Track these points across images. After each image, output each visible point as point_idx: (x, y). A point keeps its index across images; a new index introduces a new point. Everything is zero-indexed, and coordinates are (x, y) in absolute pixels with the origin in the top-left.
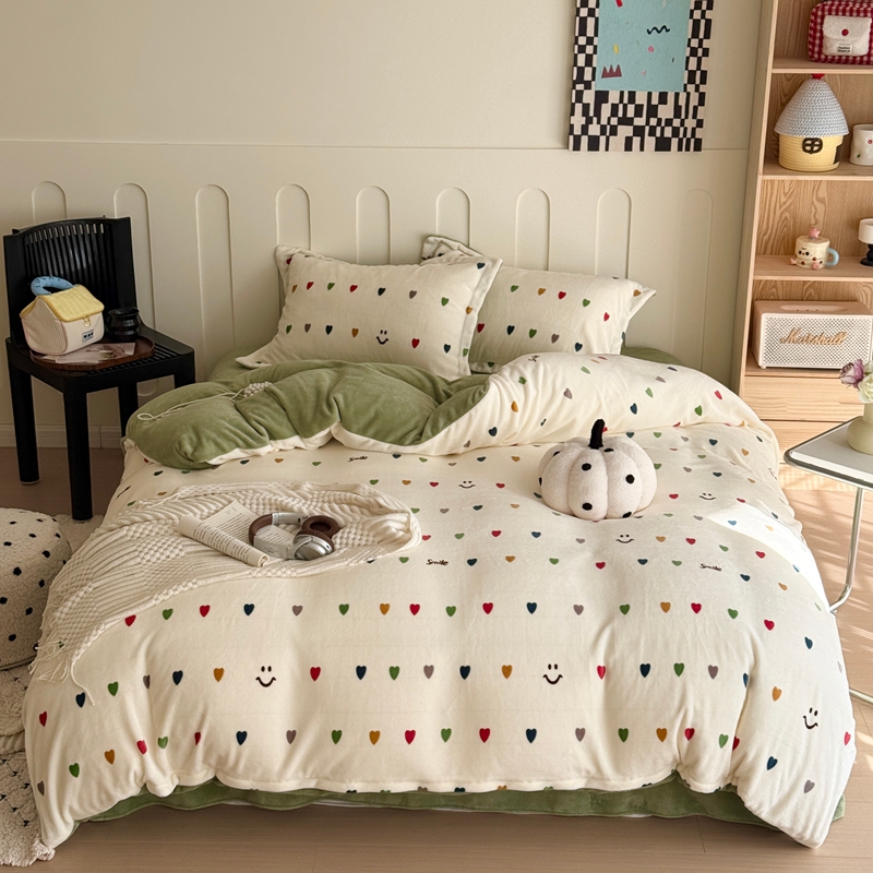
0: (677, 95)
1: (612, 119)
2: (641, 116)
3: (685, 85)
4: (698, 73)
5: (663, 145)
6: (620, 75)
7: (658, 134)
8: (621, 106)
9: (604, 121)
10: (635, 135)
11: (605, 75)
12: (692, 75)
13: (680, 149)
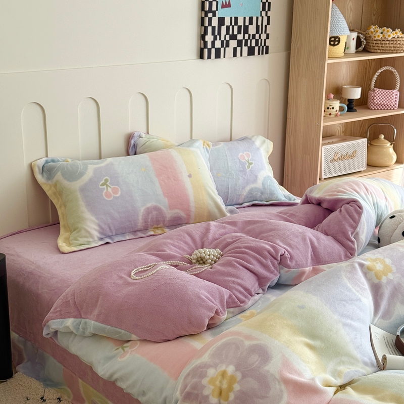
0: (257, 18)
1: (227, 36)
2: (241, 34)
3: (261, 12)
4: (267, 3)
5: (251, 52)
6: (230, 7)
7: (249, 45)
8: (231, 27)
9: (223, 38)
10: (238, 46)
11: (224, 6)
12: (264, 4)
13: (259, 54)
